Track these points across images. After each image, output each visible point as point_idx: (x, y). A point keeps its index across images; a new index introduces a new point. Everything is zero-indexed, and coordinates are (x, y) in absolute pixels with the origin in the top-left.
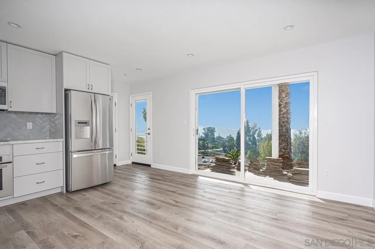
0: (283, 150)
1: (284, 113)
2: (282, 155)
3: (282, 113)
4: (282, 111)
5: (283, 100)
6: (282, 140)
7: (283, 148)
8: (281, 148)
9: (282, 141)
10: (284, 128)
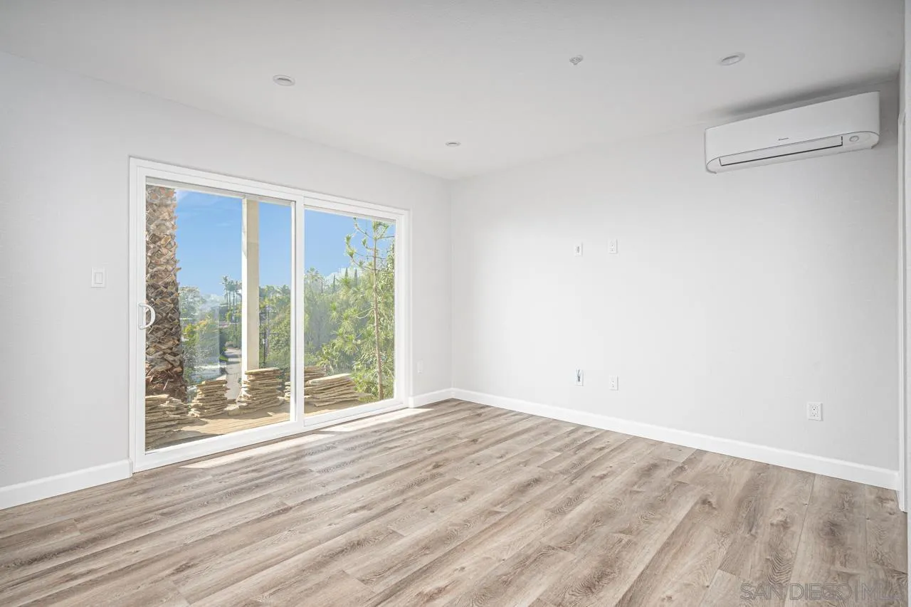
0: (170, 358)
1: (168, 260)
2: (167, 370)
3: (162, 259)
4: (162, 255)
5: (163, 228)
6: (165, 330)
7: (169, 351)
8: (164, 353)
9: (165, 333)
10: (169, 300)
